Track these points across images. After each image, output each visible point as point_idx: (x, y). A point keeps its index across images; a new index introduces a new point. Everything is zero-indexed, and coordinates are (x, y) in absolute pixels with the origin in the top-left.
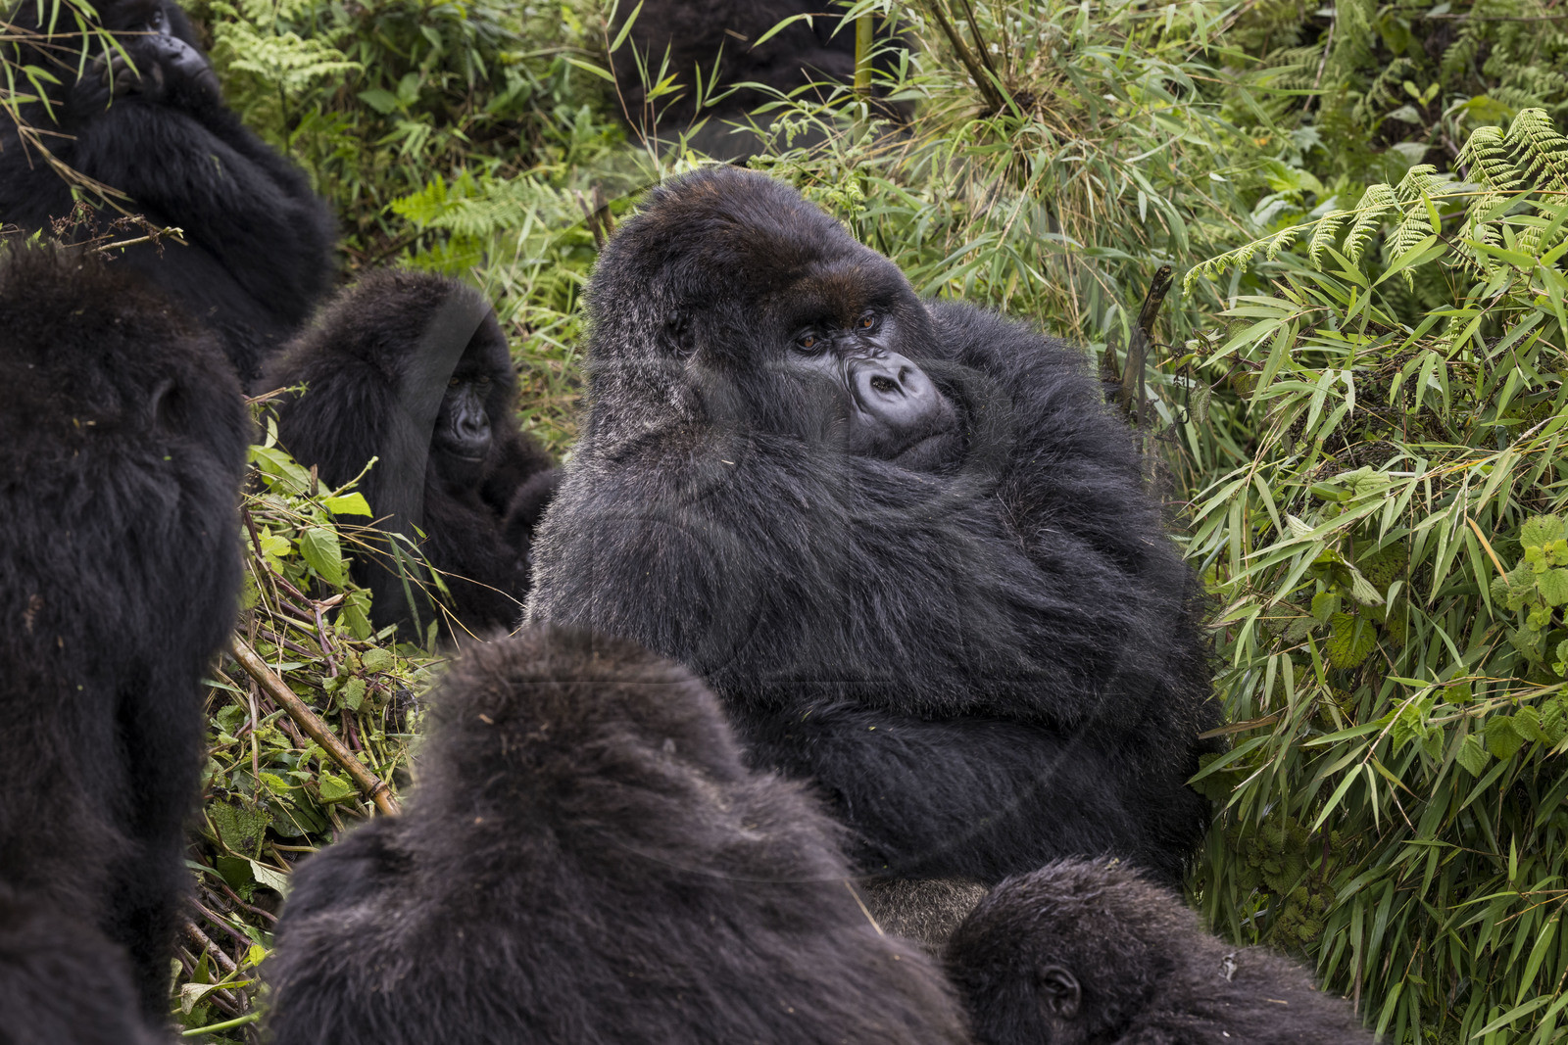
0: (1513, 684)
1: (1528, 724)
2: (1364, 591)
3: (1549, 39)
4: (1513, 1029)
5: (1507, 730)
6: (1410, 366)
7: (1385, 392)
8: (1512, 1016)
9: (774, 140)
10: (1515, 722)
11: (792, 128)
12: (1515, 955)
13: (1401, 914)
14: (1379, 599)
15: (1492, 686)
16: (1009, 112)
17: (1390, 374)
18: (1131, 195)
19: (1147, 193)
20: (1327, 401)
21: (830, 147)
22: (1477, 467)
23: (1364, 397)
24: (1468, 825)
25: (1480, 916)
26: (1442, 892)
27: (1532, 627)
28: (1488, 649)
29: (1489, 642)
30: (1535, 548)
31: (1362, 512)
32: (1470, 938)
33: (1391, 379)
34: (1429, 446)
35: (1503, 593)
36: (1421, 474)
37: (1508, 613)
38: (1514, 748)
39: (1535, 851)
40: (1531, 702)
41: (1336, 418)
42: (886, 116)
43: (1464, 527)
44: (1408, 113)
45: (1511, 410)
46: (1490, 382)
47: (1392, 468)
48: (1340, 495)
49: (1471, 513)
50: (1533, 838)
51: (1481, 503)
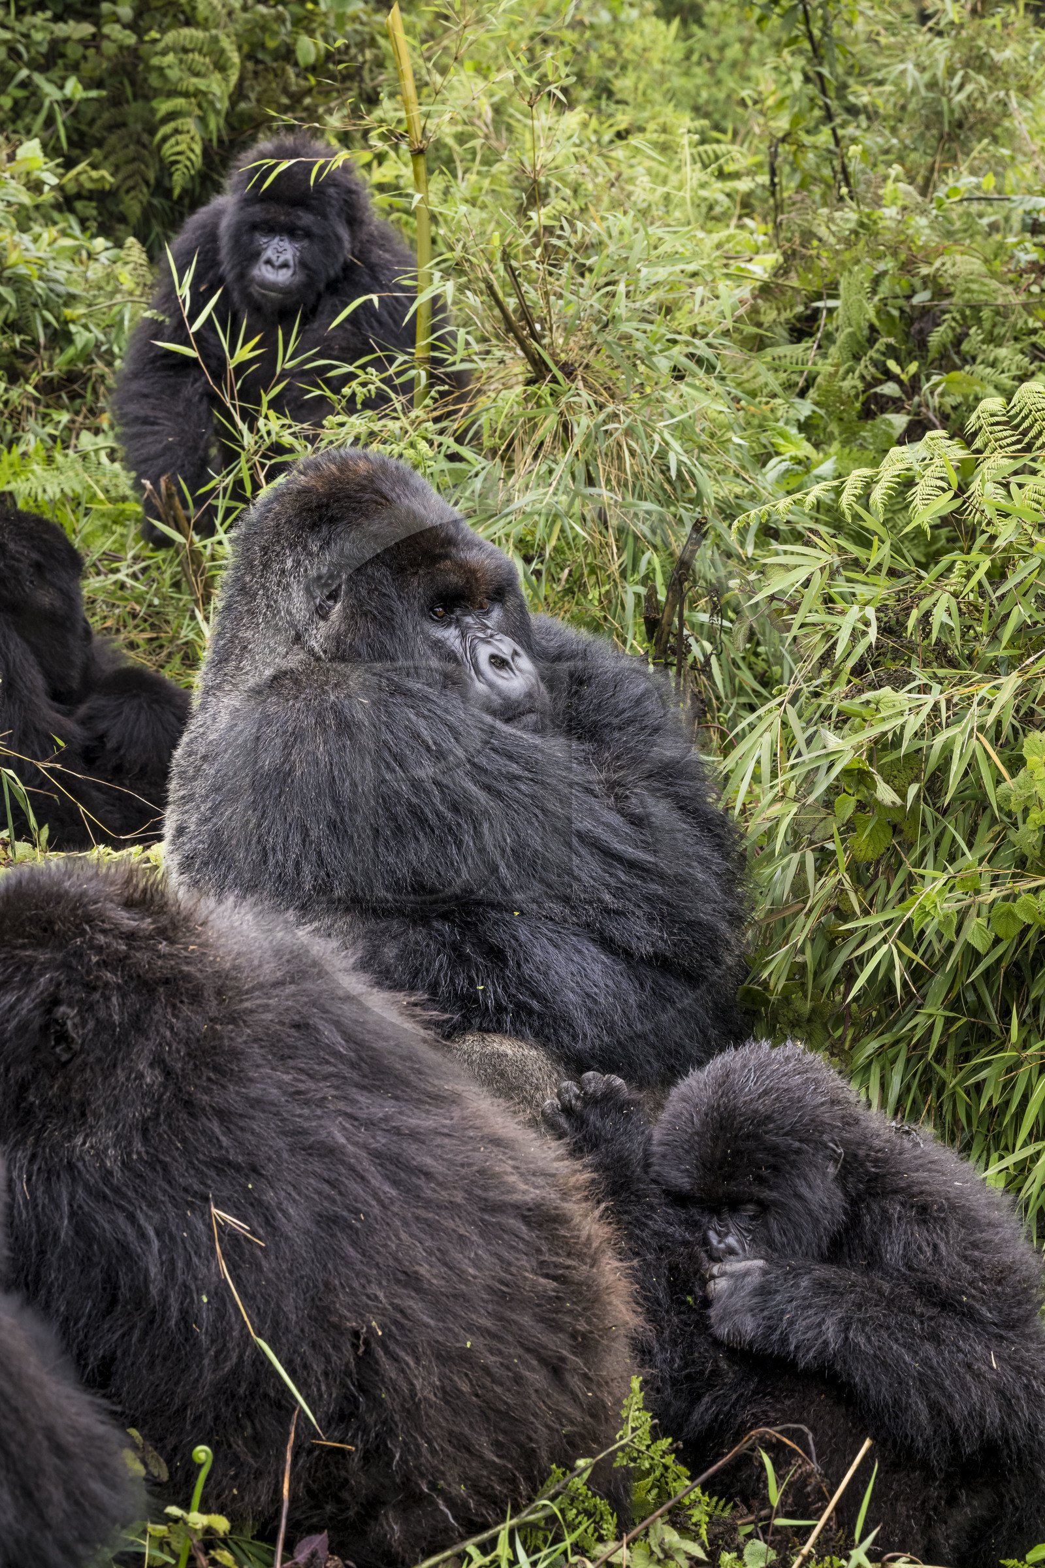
0: (1014, 876)
1: (1028, 909)
2: (885, 794)
3: (1020, 324)
4: (1011, 1171)
5: (1010, 914)
6: (925, 604)
7: (903, 625)
8: (1010, 1160)
9: (344, 403)
10: (1016, 908)
11: (361, 393)
12: (1013, 1108)
13: (914, 1075)
14: (899, 801)
15: (996, 878)
16: (555, 380)
17: (907, 611)
18: (662, 455)
19: (677, 453)
20: (852, 635)
21: (395, 410)
22: (984, 690)
23: (885, 630)
24: (971, 997)
25: (983, 1075)
26: (950, 1055)
27: (1031, 827)
28: (992, 846)
29: (993, 840)
30: (1036, 758)
31: (886, 727)
32: (973, 1094)
33: (908, 615)
34: (941, 672)
35: (1007, 799)
36: (936, 695)
37: (1009, 814)
38: (1015, 930)
39: (1029, 1021)
40: (1029, 891)
41: (860, 649)
42: (444, 383)
43: (974, 741)
44: (890, 389)
45: (1012, 643)
46: (994, 618)
47: (910, 691)
48: (865, 712)
49: (981, 728)
50: (1028, 1009)
51: (990, 720)
